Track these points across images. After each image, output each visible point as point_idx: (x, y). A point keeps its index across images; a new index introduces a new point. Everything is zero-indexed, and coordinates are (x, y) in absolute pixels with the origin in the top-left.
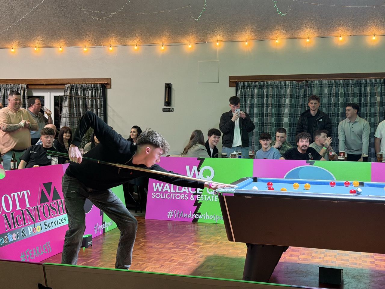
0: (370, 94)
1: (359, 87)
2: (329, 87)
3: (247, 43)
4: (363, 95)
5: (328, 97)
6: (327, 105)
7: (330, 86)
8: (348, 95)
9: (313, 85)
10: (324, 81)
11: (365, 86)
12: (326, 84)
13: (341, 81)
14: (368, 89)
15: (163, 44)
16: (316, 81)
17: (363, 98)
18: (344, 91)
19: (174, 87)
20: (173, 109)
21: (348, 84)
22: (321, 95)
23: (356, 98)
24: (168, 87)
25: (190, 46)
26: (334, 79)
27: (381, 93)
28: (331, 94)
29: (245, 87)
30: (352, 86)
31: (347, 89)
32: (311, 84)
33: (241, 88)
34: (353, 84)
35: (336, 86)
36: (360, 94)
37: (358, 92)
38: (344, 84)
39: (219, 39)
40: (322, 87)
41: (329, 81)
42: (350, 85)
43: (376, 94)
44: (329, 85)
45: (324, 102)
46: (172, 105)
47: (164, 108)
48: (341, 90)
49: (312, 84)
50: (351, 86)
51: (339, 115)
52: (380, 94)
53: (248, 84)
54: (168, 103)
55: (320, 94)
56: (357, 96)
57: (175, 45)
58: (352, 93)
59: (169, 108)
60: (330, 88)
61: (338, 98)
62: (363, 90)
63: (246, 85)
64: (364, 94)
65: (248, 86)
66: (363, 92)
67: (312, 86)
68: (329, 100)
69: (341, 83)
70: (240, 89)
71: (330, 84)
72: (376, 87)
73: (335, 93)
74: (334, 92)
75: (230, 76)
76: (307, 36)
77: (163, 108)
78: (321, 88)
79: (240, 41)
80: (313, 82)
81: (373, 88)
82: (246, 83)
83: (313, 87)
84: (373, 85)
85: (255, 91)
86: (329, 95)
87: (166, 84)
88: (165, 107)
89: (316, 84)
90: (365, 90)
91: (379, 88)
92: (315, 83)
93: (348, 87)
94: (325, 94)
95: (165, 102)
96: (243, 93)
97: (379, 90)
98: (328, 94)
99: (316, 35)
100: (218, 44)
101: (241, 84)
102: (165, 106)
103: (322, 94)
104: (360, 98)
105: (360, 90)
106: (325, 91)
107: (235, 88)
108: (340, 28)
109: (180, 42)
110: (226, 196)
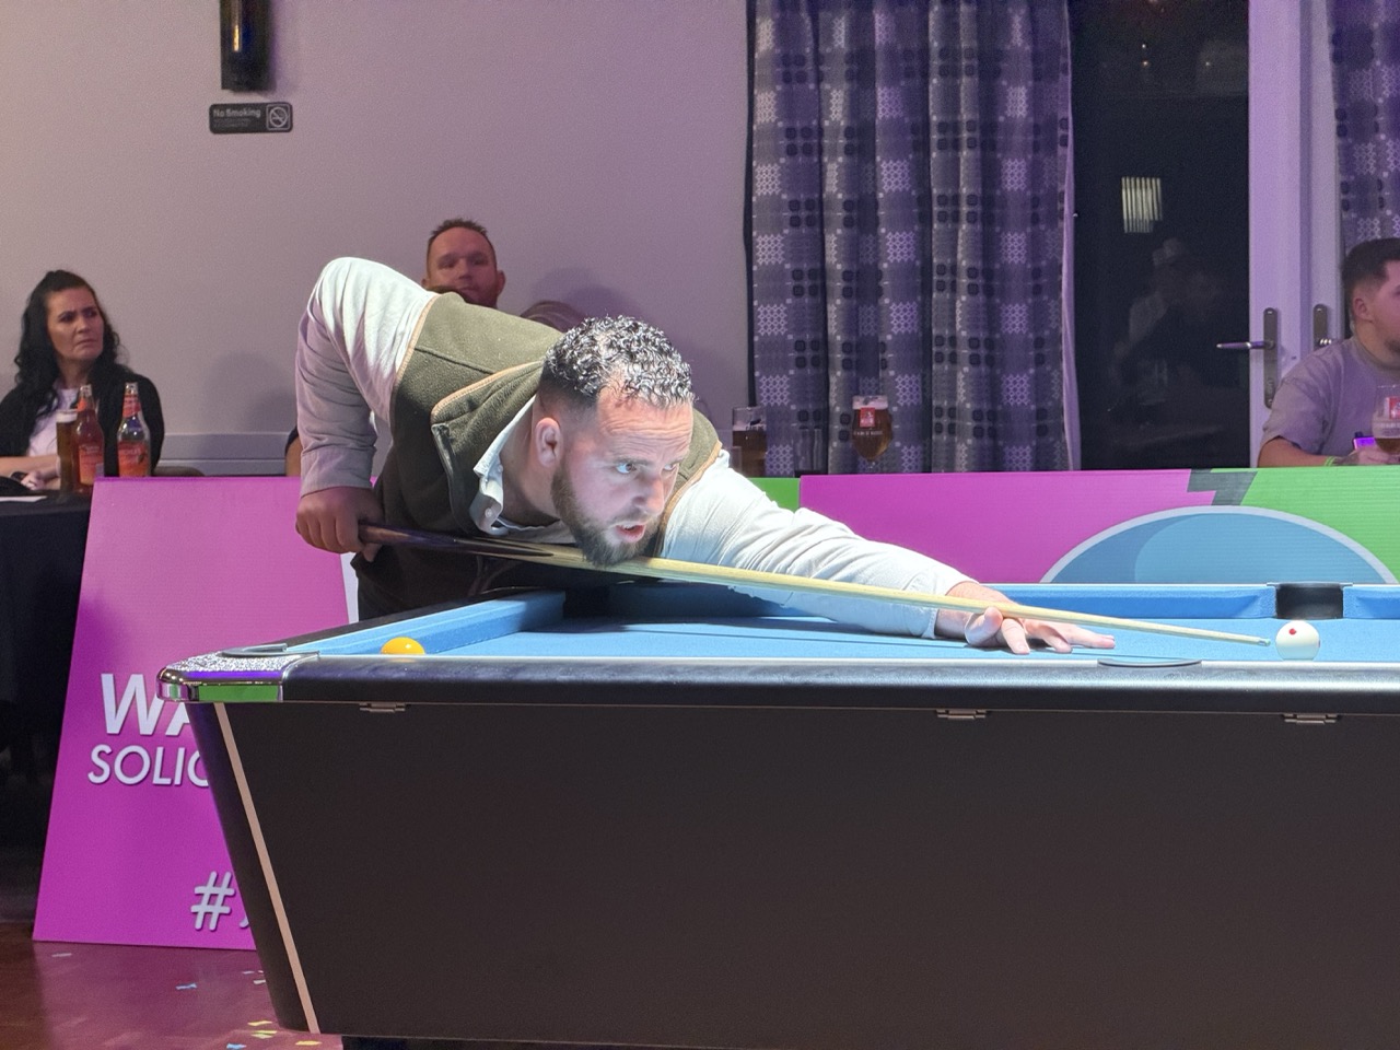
20: (289, 108)
46: (278, 82)
47: (224, 107)
54: (250, 64)
59: (262, 107)
77: (214, 107)
88: (230, 98)
95: (224, 62)
102: (226, 92)
110: (229, 706)
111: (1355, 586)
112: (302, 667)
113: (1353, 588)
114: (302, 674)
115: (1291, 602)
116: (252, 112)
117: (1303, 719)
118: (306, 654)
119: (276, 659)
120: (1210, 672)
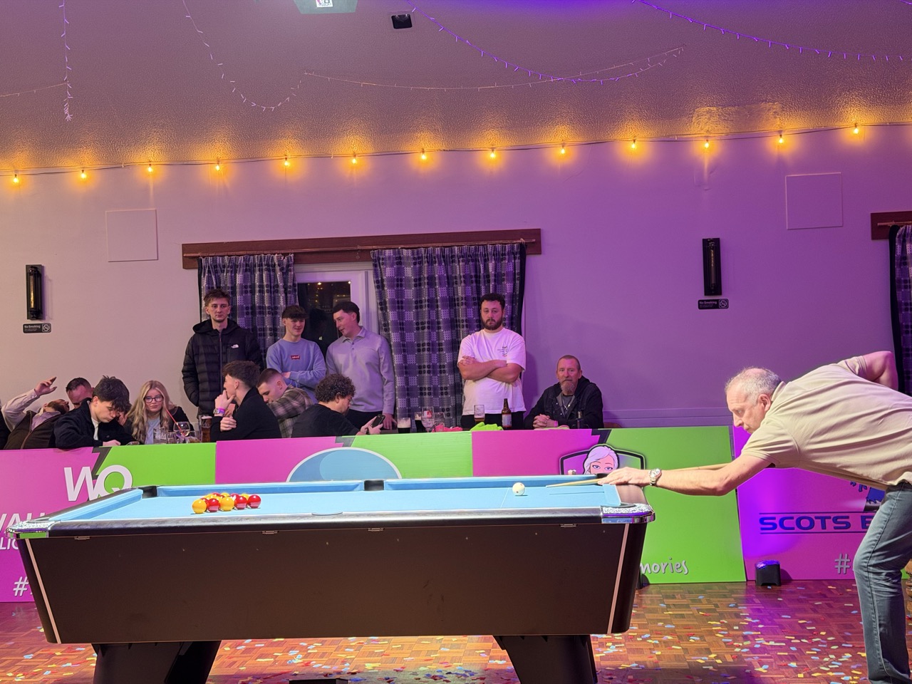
0: (493, 278)
1: (474, 263)
2: (415, 264)
3: (218, 168)
4: (482, 280)
5: (416, 286)
6: (414, 305)
7: (417, 261)
8: (455, 280)
9: (383, 259)
10: (404, 250)
11: (485, 261)
12: (408, 257)
13: (438, 251)
14: (491, 266)
15: (16, 171)
16: (387, 251)
17: (483, 287)
18: (447, 273)
19: (48, 273)
20: (49, 325)
21: (453, 256)
22: (399, 283)
23: (470, 288)
24: (36, 275)
25: (84, 176)
26: (423, 245)
27: (515, 273)
28: (420, 279)
29: (219, 269)
30: (461, 259)
31: (452, 267)
32: (379, 259)
33: (209, 272)
34: (463, 257)
35: (428, 262)
36: (477, 277)
37: (473, 274)
38: (444, 257)
39: (152, 160)
40: (400, 263)
41: (415, 250)
42: (456, 259)
43: (505, 277)
44: (414, 258)
45: (406, 298)
46: (47, 317)
47: (27, 325)
48: (439, 270)
49: (381, 257)
50: (459, 261)
51: (441, 325)
52: (512, 277)
53: (223, 261)
54: (37, 311)
55: (397, 280)
56: (472, 283)
57: (47, 172)
58: (462, 274)
59: (41, 325)
60: (418, 266)
61: (436, 289)
62: (482, 268)
63: (220, 265)
64: (484, 278)
65: (224, 266)
66: (482, 272)
67: (381, 261)
68: (418, 294)
69: (438, 255)
70: (206, 275)
71: (416, 256)
72: (504, 261)
73: (428, 278)
74: (426, 276)
75: (183, 245)
76: (350, 152)
77: (24, 325)
78: (399, 266)
79: (203, 162)
80: (381, 254)
81: (500, 264)
82: (219, 260)
83: (383, 264)
84: (499, 257)
85: (238, 278)
86: (418, 283)
87: (27, 266)
88: (30, 322)
89: (389, 257)
90: (486, 268)
91: (511, 263)
92: (387, 255)
93: (452, 262)
94: (408, 279)
95: (28, 311)
96: (215, 283)
97: (511, 269)
98: (415, 280)
99: (371, 150)
100: (150, 170)
101: (207, 261)
102: (29, 320)
103: (401, 280)
104: (477, 286)
105: (477, 269)
106: (409, 272)
107: (196, 271)
108: (419, 135)
109: (58, 165)
110: (30, 539)
111: (388, 480)
112: (54, 526)
113: (387, 481)
114: (55, 528)
115: (369, 486)
116: (37, 326)
117: (374, 530)
118: (55, 521)
119: (46, 524)
120: (346, 516)
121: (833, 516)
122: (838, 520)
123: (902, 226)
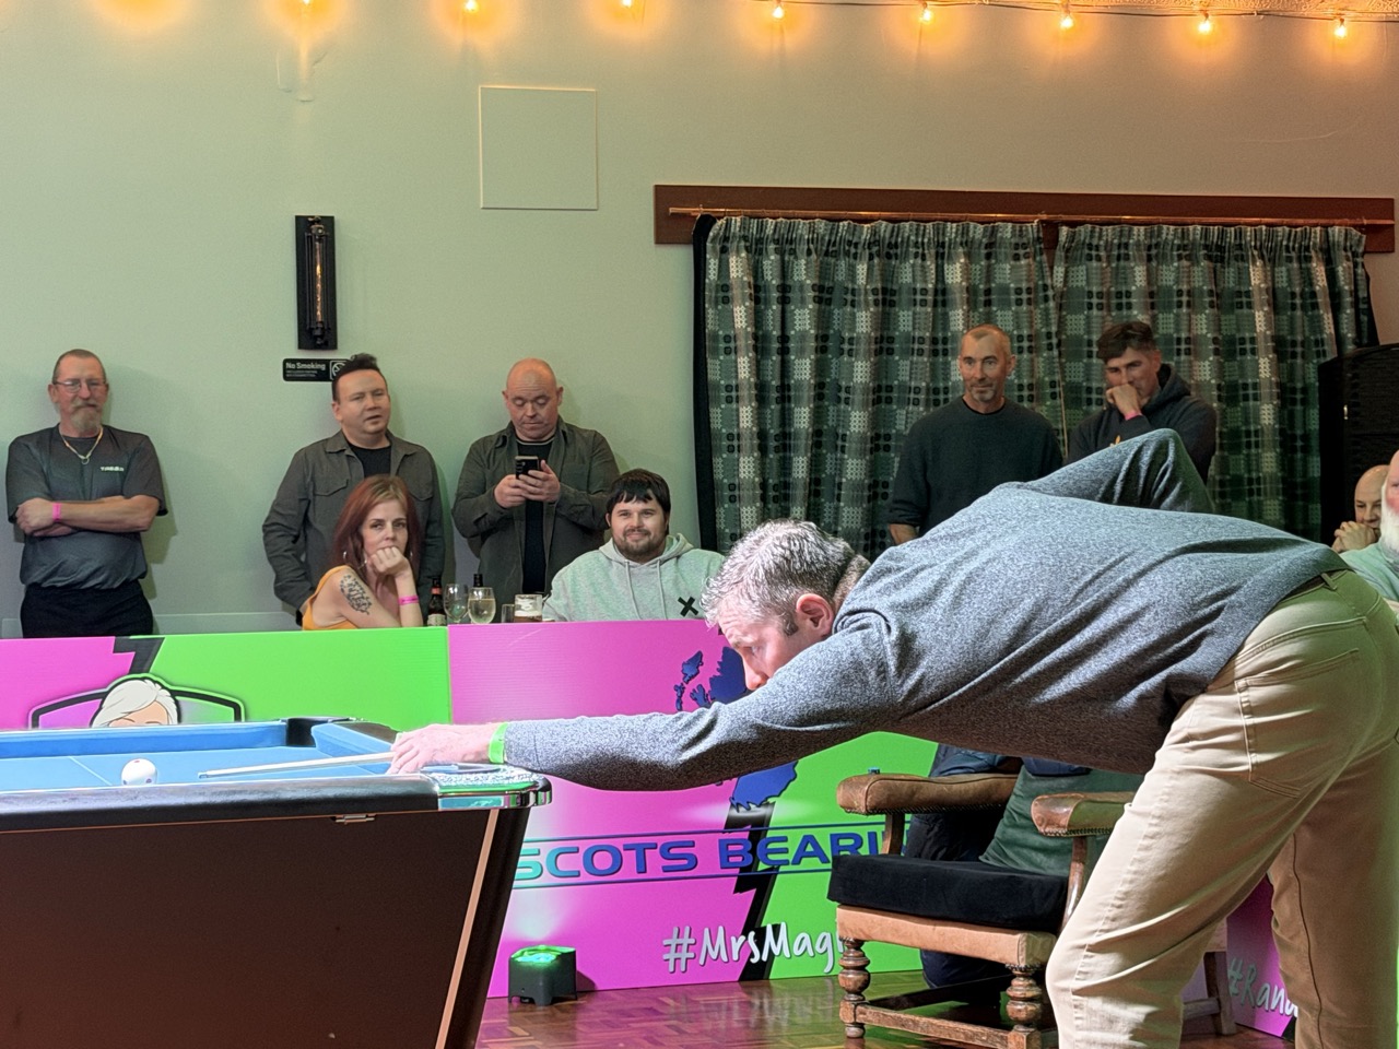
121: (660, 841)
122: (672, 851)
123: (720, 218)
